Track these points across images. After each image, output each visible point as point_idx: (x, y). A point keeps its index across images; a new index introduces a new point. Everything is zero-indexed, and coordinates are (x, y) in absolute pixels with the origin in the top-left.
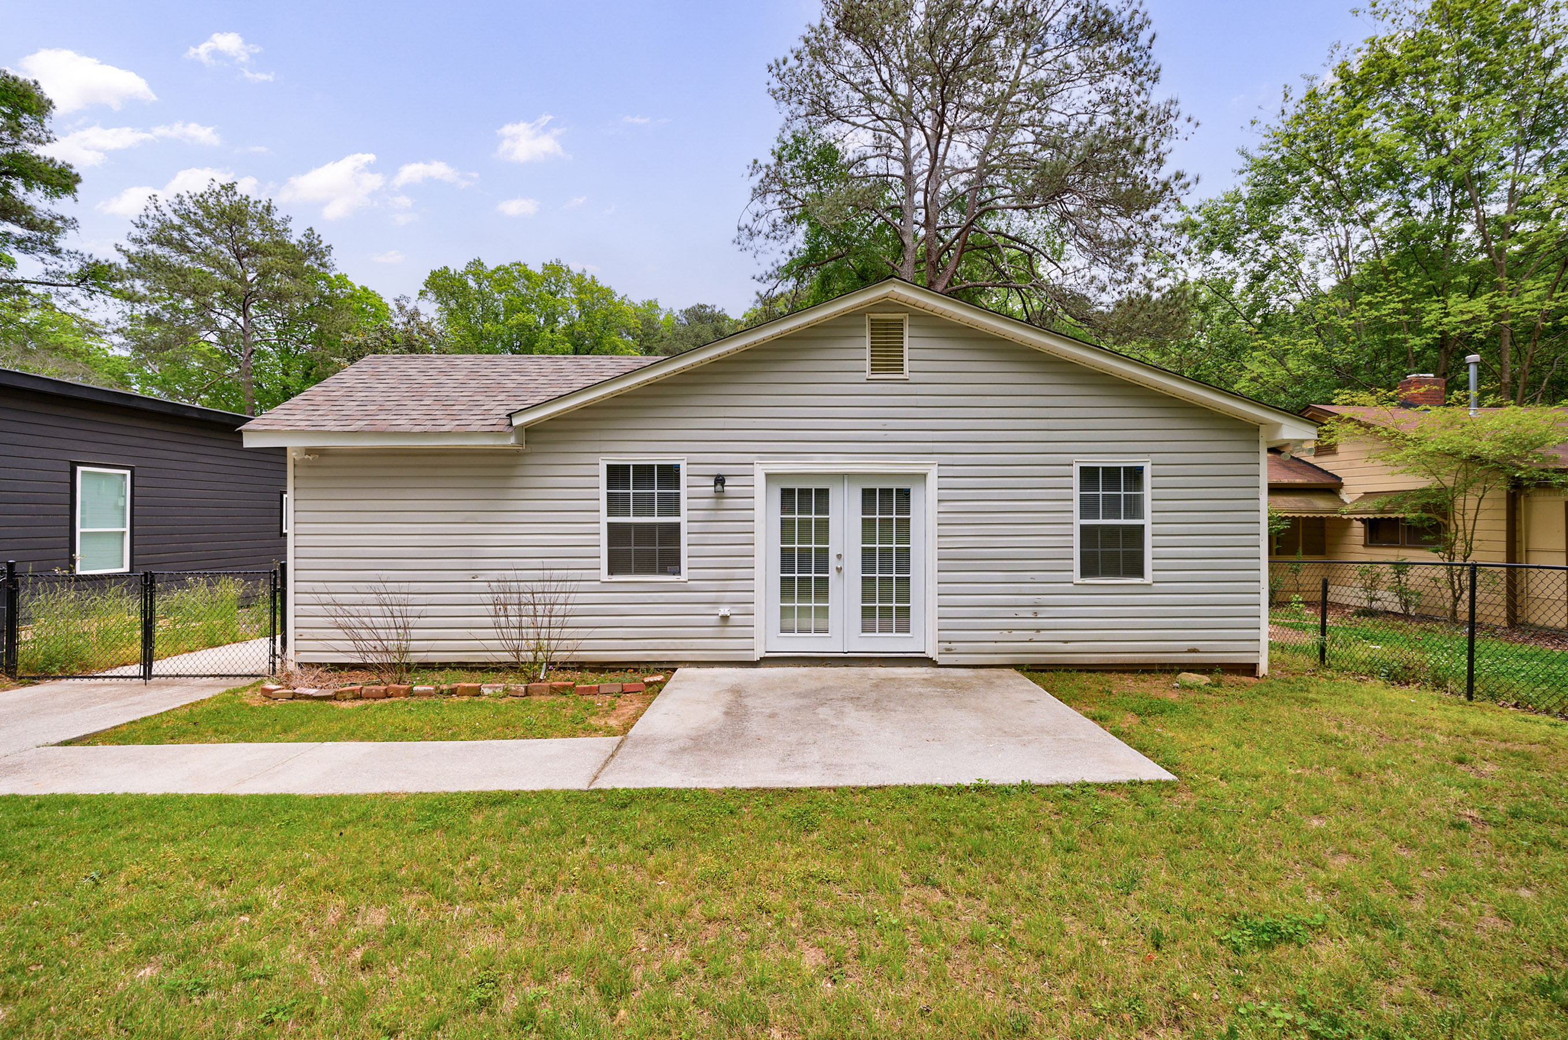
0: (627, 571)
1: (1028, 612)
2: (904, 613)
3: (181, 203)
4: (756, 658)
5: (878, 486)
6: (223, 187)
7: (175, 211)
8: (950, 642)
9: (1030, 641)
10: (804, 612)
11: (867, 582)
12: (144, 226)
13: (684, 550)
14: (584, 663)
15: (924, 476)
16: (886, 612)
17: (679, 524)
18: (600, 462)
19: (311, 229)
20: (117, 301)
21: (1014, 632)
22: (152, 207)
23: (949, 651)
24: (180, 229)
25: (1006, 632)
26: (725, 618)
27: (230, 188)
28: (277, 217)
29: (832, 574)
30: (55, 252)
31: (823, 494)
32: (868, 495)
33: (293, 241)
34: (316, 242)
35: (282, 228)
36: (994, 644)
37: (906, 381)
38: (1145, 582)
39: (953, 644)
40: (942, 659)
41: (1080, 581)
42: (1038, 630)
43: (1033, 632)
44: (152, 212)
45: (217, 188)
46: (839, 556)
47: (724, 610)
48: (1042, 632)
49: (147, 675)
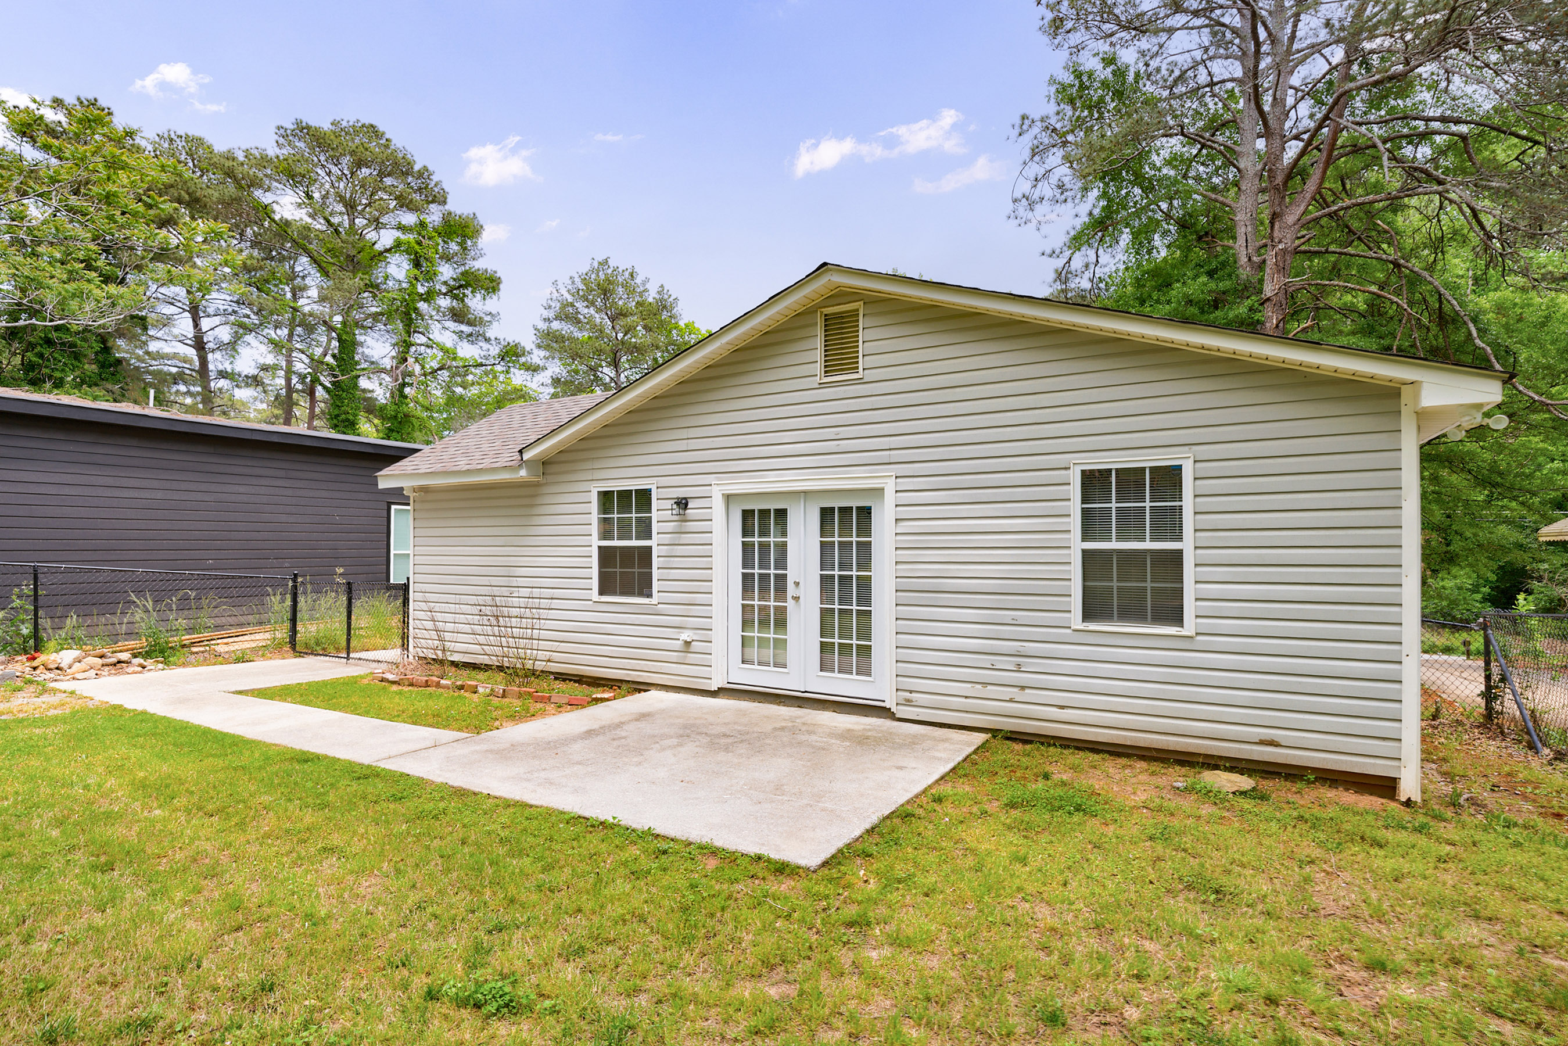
0: (613, 593)
1: (1009, 663)
2: (865, 651)
3: (573, 283)
4: (714, 688)
5: (837, 503)
6: (600, 263)
7: (569, 291)
8: (911, 692)
9: (1011, 701)
10: (763, 642)
11: (826, 614)
12: (550, 307)
13: (656, 574)
14: (583, 676)
15: (881, 491)
16: (845, 649)
17: (651, 547)
18: (592, 489)
19: (662, 286)
20: (522, 372)
21: (989, 687)
22: (554, 291)
23: (908, 702)
24: (572, 305)
25: (979, 686)
26: (688, 643)
27: (605, 262)
28: (638, 280)
29: (790, 604)
30: (487, 340)
31: (782, 514)
32: (826, 514)
33: (650, 300)
34: (666, 297)
35: (642, 289)
36: (964, 700)
37: (860, 381)
38: (1184, 632)
39: (914, 695)
40: (902, 712)
41: (1081, 627)
42: (1023, 688)
43: (1016, 690)
44: (555, 295)
45: (596, 265)
46: (797, 584)
47: (686, 636)
48: (1027, 691)
49: (348, 658)
